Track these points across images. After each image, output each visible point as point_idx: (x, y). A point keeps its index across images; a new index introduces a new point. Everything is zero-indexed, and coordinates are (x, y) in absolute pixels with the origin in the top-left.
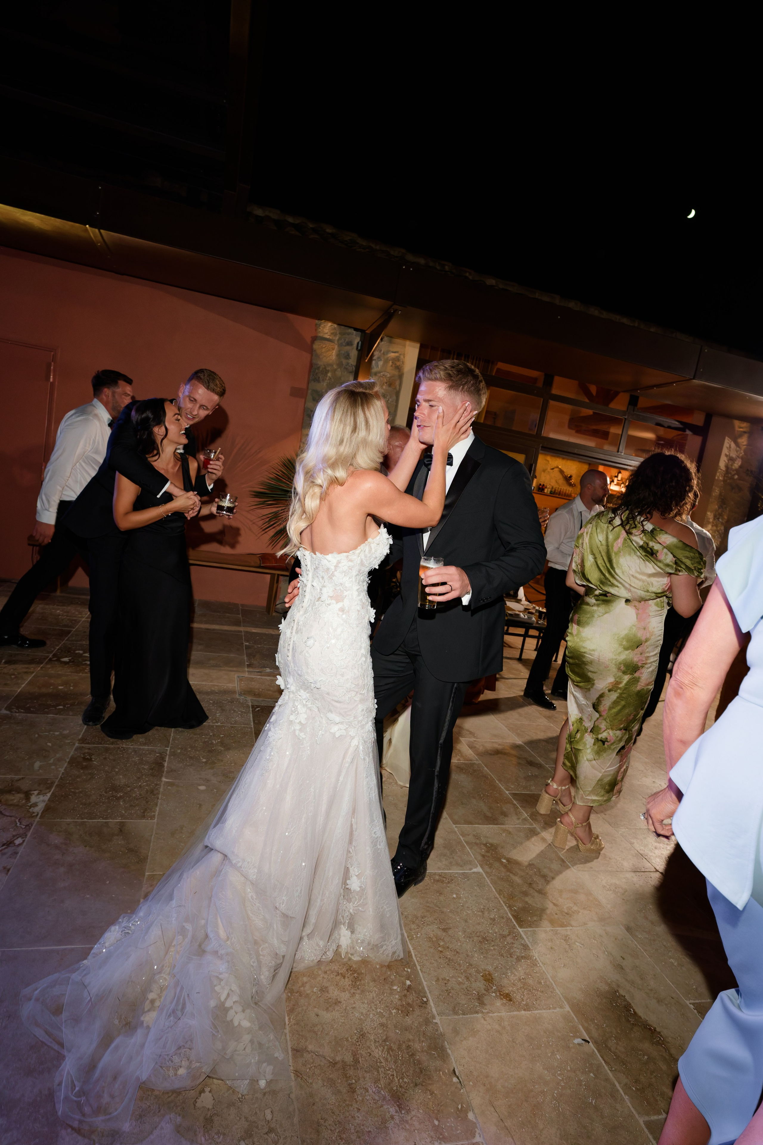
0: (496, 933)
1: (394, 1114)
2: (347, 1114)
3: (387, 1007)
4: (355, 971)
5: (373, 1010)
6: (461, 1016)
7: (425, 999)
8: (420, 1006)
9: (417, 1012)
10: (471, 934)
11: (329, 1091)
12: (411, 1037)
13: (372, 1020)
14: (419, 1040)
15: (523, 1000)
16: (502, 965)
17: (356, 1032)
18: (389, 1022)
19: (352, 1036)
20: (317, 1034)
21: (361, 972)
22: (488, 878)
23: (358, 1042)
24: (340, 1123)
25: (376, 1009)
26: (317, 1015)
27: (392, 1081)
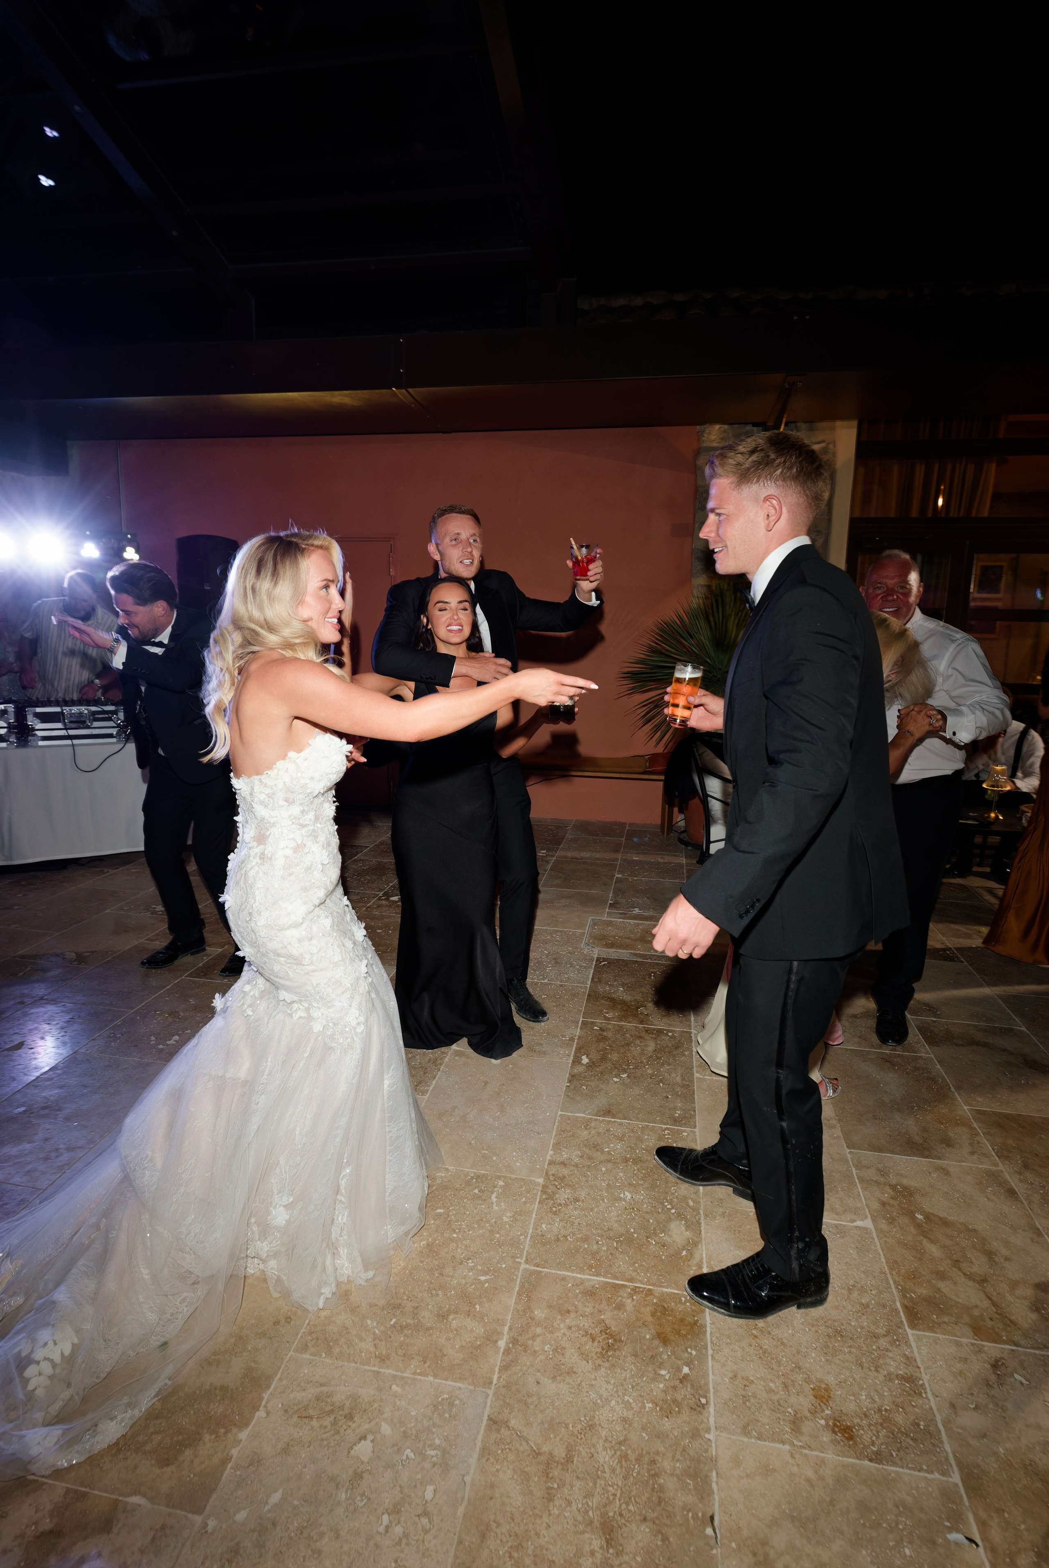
0: (862, 1328)
1: (597, 1549)
2: (531, 1526)
3: (641, 1396)
4: (612, 1336)
5: (619, 1396)
6: (753, 1440)
7: (703, 1401)
8: (692, 1408)
9: (686, 1415)
10: (817, 1320)
11: (518, 1488)
12: (662, 1449)
13: (613, 1410)
14: (673, 1457)
15: (873, 1444)
16: (854, 1379)
17: (583, 1419)
18: (636, 1419)
19: (575, 1423)
20: (528, 1407)
21: (621, 1339)
22: (879, 1239)
23: (581, 1433)
24: (516, 1535)
25: (624, 1395)
26: (538, 1383)
27: (610, 1503)
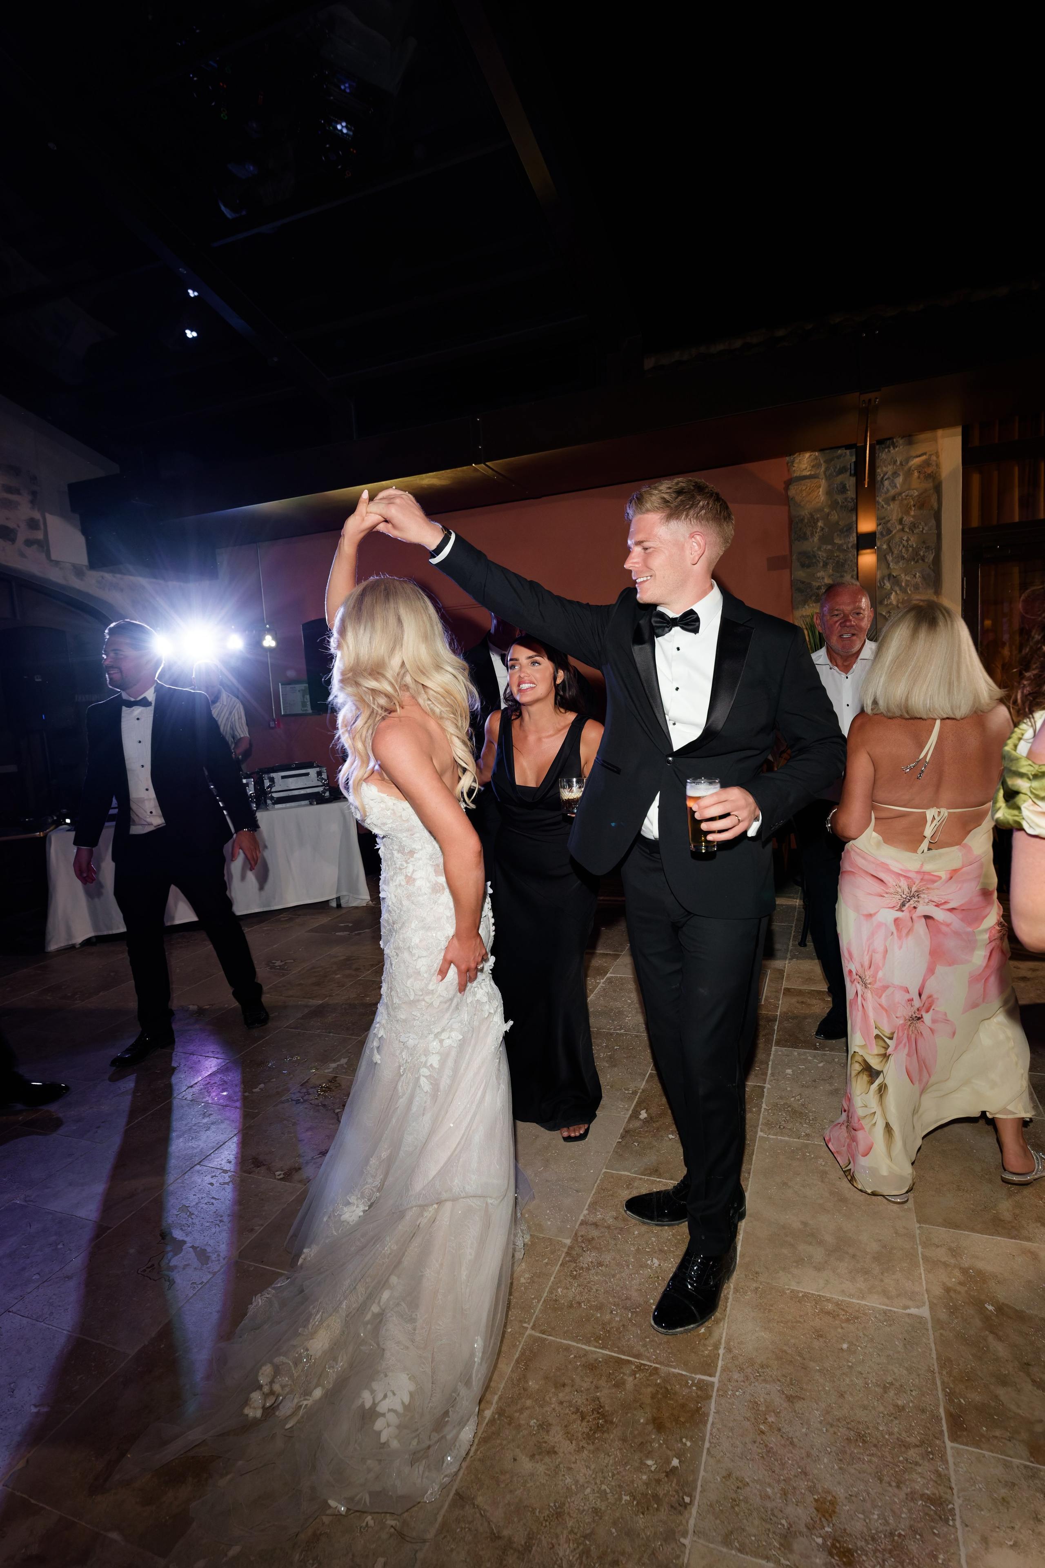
0: (891, 1434)
3: (620, 1486)
4: (603, 1416)
5: (596, 1483)
6: (734, 1553)
7: (687, 1499)
8: (672, 1507)
12: (628, 1549)
13: (586, 1498)
16: (868, 1494)
17: (552, 1505)
18: (609, 1512)
19: (543, 1509)
20: (498, 1486)
21: (612, 1420)
22: (934, 1328)
23: (546, 1521)
25: (602, 1483)
26: (515, 1460)
